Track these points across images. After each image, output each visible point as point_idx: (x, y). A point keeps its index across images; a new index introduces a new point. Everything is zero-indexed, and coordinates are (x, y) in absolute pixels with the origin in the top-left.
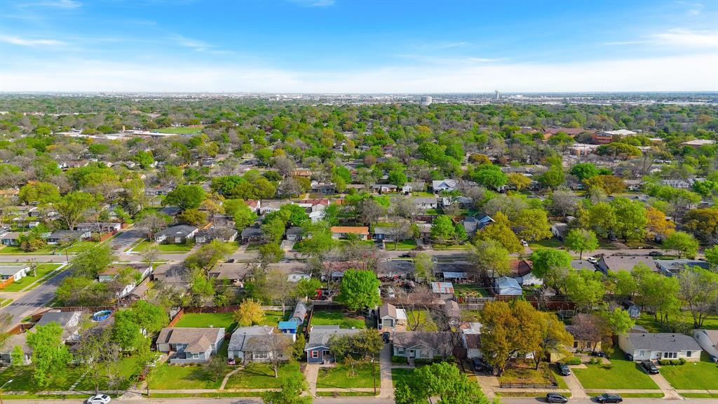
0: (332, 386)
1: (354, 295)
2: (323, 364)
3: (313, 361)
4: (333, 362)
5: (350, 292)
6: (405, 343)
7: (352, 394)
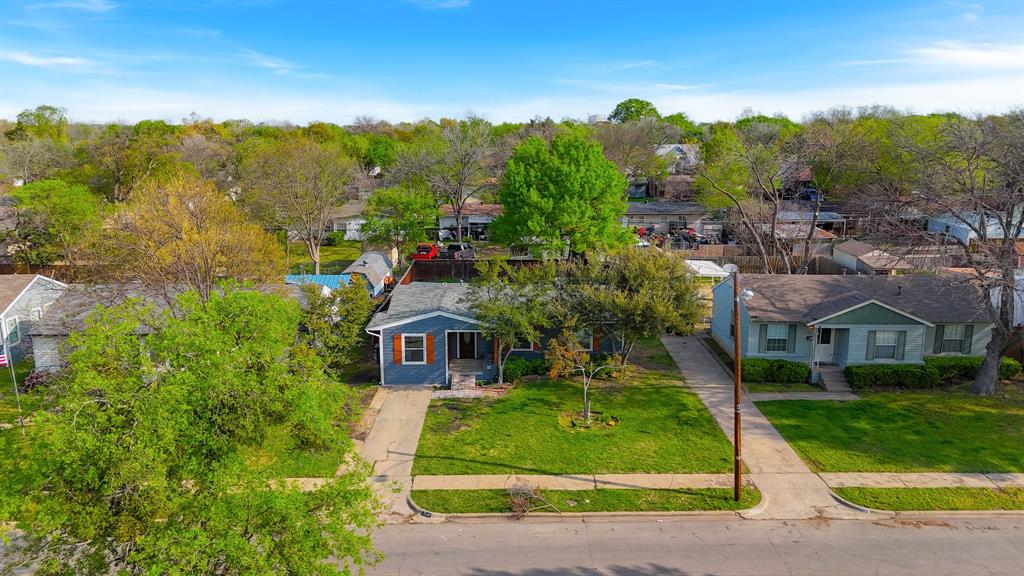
0: (497, 466)
1: (548, 204)
2: (449, 388)
3: (406, 379)
4: (490, 380)
5: (534, 196)
6: (792, 306)
7: (606, 501)
